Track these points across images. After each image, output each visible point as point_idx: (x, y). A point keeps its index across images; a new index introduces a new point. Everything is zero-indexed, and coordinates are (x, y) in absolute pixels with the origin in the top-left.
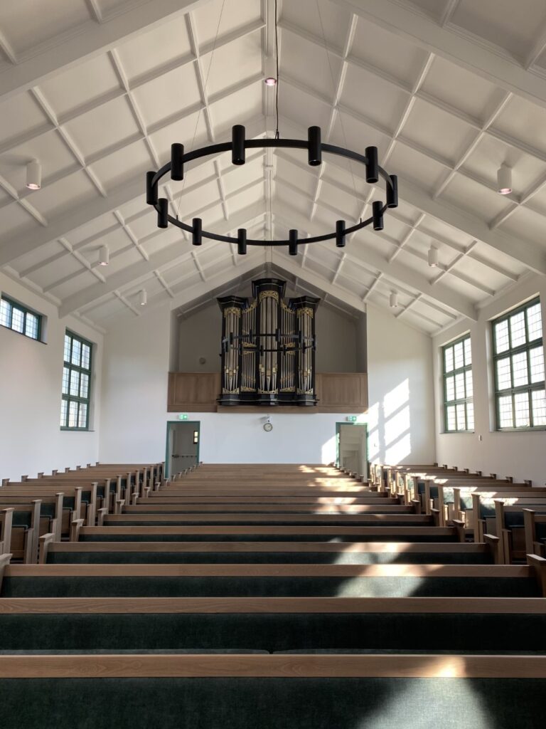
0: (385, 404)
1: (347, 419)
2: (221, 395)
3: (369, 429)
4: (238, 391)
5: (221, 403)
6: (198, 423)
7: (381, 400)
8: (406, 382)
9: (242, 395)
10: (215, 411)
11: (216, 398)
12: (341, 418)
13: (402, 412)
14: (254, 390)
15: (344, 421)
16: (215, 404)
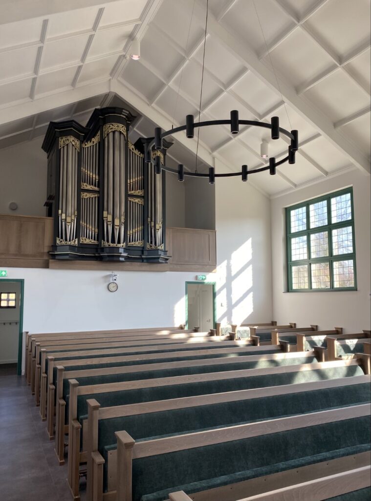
0: (232, 262)
1: (196, 277)
2: (54, 246)
3: (217, 289)
4: (77, 242)
5: (53, 256)
6: (21, 282)
7: (229, 258)
8: (249, 241)
9: (82, 247)
10: (46, 266)
11: (46, 250)
12: (190, 276)
13: (246, 271)
14: (96, 242)
15: (193, 280)
16: (46, 258)
